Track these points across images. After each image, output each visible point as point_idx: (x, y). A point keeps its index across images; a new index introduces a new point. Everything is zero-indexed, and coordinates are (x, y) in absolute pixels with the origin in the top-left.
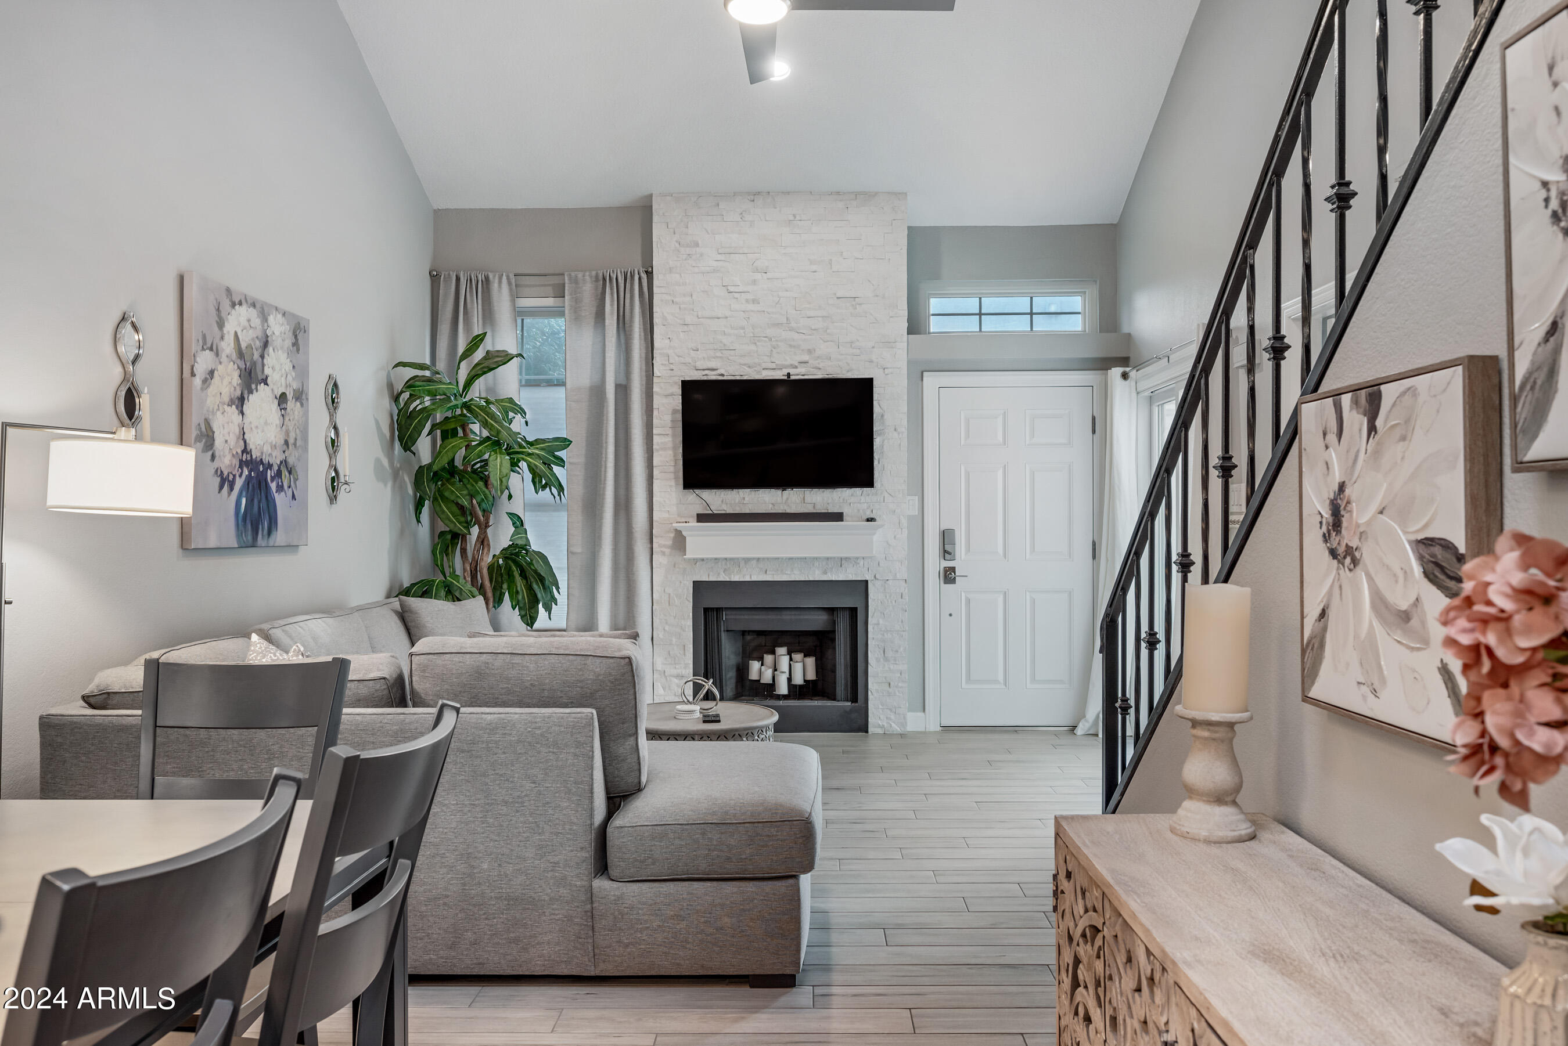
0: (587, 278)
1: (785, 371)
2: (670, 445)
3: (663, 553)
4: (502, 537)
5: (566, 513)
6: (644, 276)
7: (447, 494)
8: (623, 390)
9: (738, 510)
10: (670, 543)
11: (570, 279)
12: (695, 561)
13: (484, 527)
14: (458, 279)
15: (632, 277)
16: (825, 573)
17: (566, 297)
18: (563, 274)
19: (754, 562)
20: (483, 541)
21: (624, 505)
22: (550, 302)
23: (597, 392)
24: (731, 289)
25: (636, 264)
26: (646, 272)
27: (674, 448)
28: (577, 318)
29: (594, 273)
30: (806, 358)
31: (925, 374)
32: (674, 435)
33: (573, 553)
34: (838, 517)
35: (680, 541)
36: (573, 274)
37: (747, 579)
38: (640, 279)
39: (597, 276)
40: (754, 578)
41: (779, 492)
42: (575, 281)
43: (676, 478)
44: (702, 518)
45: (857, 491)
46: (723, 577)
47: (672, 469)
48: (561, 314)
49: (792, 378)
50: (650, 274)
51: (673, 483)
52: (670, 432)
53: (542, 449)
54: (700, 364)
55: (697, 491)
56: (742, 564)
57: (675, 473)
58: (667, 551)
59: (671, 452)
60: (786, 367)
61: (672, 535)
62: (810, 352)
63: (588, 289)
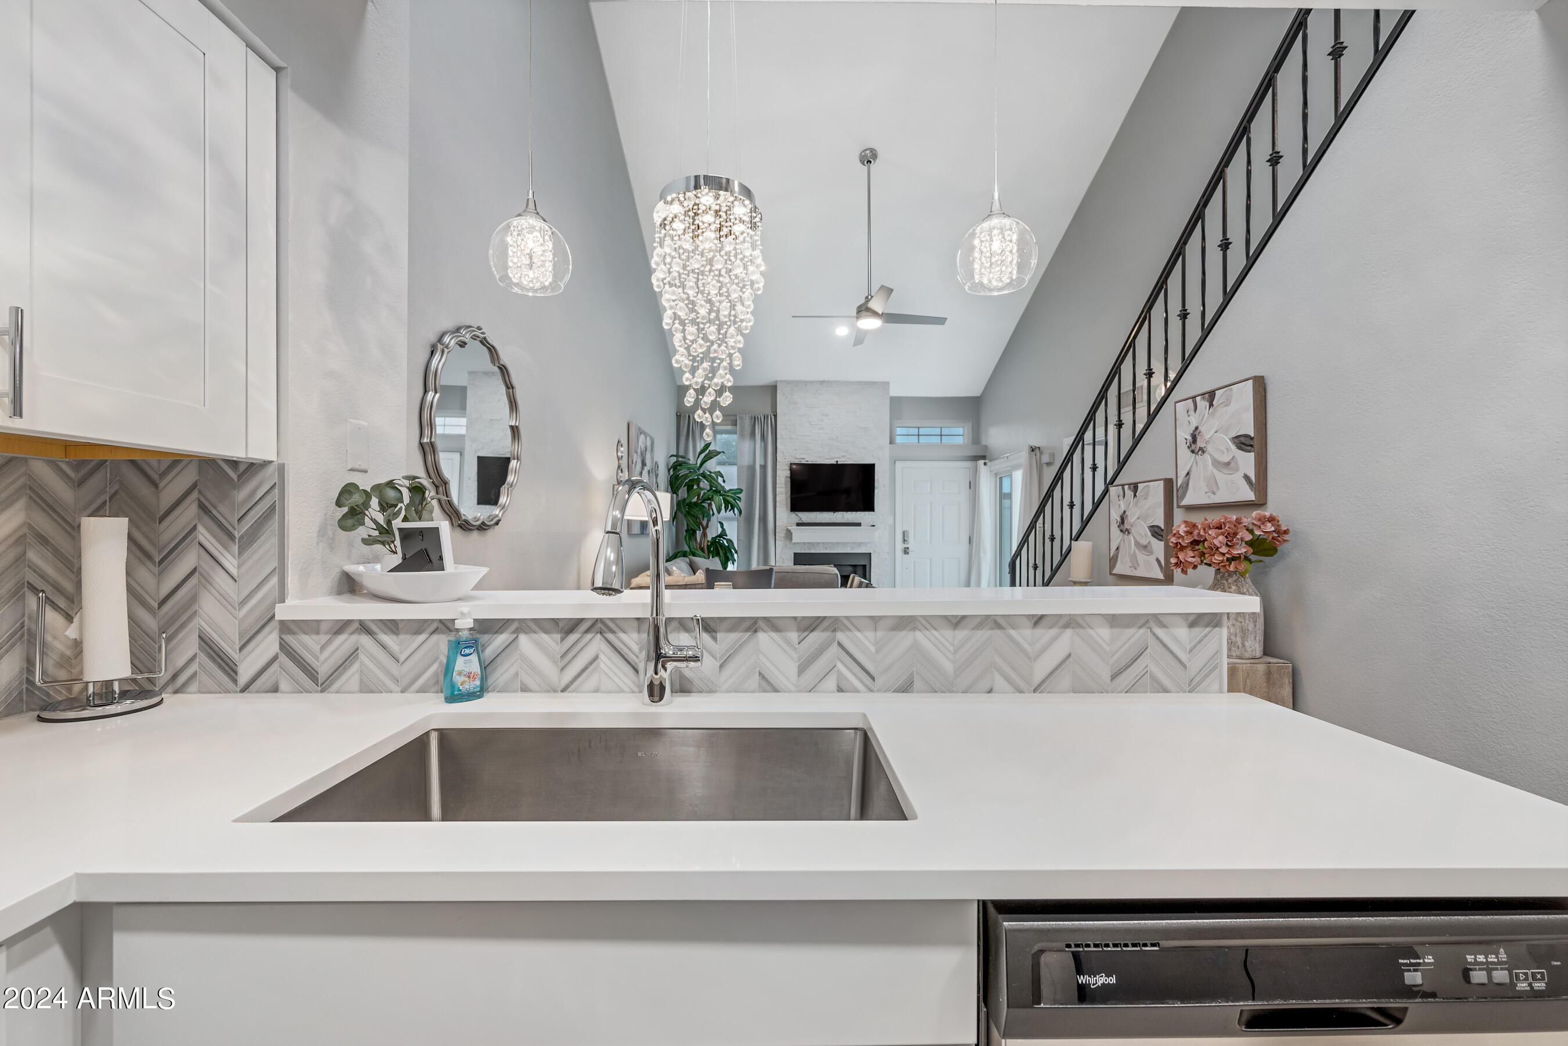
0: (747, 417)
1: (836, 460)
2: (784, 492)
3: (781, 540)
4: (713, 532)
5: (736, 522)
6: (773, 417)
7: (692, 513)
8: (764, 467)
9: (814, 521)
10: (783, 535)
11: (740, 417)
12: (795, 543)
13: (705, 528)
14: (689, 417)
15: (768, 417)
16: (852, 549)
17: (738, 425)
18: (736, 416)
19: (821, 544)
20: (704, 535)
21: (764, 519)
22: (729, 427)
23: (752, 468)
24: (812, 423)
25: (768, 411)
26: (774, 415)
27: (786, 493)
28: (742, 436)
29: (750, 415)
30: (844, 454)
31: (896, 462)
32: (786, 488)
33: (740, 540)
34: (859, 525)
35: (789, 534)
36: (741, 415)
37: (818, 552)
38: (771, 418)
39: (752, 416)
40: (821, 552)
41: (832, 513)
42: (741, 419)
43: (787, 507)
44: (798, 525)
45: (867, 513)
46: (807, 551)
47: (785, 503)
48: (735, 433)
49: (839, 463)
50: (775, 416)
51: (785, 509)
52: (784, 486)
53: (732, 493)
54: (798, 456)
55: (796, 513)
56: (816, 545)
57: (787, 504)
58: (782, 539)
59: (784, 495)
60: (836, 458)
61: (785, 532)
62: (846, 451)
63: (747, 422)
